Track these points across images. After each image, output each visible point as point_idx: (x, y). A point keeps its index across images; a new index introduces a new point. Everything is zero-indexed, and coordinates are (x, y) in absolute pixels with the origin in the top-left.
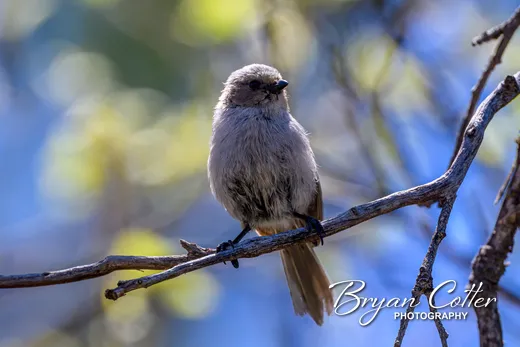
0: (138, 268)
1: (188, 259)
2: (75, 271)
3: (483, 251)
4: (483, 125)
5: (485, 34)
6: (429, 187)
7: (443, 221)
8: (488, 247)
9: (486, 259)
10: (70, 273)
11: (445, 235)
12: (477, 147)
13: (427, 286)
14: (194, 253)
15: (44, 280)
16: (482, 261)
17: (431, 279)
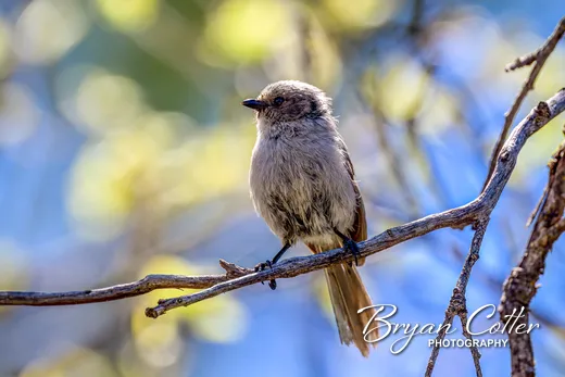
0: (178, 287)
1: (226, 279)
2: (116, 289)
3: (515, 273)
4: (516, 150)
5: (518, 61)
6: (463, 210)
7: (477, 243)
8: (520, 269)
9: (517, 281)
10: (111, 291)
11: (478, 257)
12: (510, 172)
13: (461, 307)
14: (234, 273)
15: (86, 298)
16: (513, 283)
17: (464, 300)
